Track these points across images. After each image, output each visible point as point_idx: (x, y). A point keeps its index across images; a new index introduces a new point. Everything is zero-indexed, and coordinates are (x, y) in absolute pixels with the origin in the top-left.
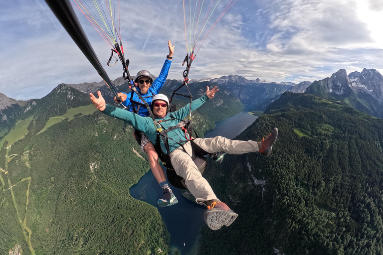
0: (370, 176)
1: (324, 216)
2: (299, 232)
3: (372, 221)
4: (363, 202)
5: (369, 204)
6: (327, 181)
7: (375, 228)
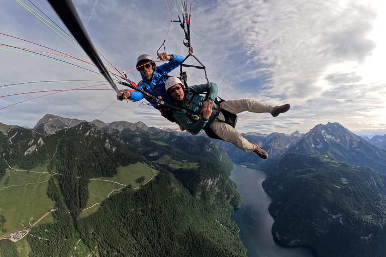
0: (373, 198)
1: (369, 217)
2: (367, 225)
3: (383, 212)
4: (376, 208)
5: (379, 208)
6: (362, 205)
7: (385, 214)
